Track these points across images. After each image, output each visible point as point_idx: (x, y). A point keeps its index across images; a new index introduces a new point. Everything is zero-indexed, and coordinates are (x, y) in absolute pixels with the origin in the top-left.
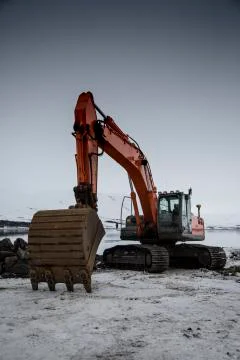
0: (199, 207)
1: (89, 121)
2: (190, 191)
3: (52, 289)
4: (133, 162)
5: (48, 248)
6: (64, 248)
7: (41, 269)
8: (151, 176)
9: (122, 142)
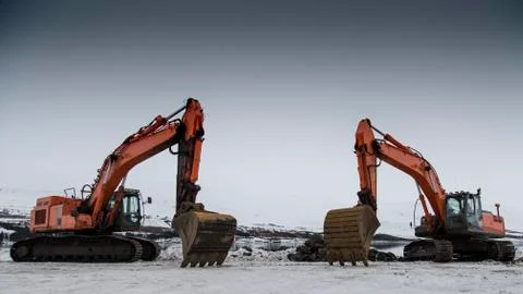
0: (497, 206)
1: (367, 141)
2: (479, 191)
3: (342, 265)
4: (417, 170)
5: (334, 235)
6: (347, 235)
7: (334, 251)
8: (437, 179)
9: (402, 154)
